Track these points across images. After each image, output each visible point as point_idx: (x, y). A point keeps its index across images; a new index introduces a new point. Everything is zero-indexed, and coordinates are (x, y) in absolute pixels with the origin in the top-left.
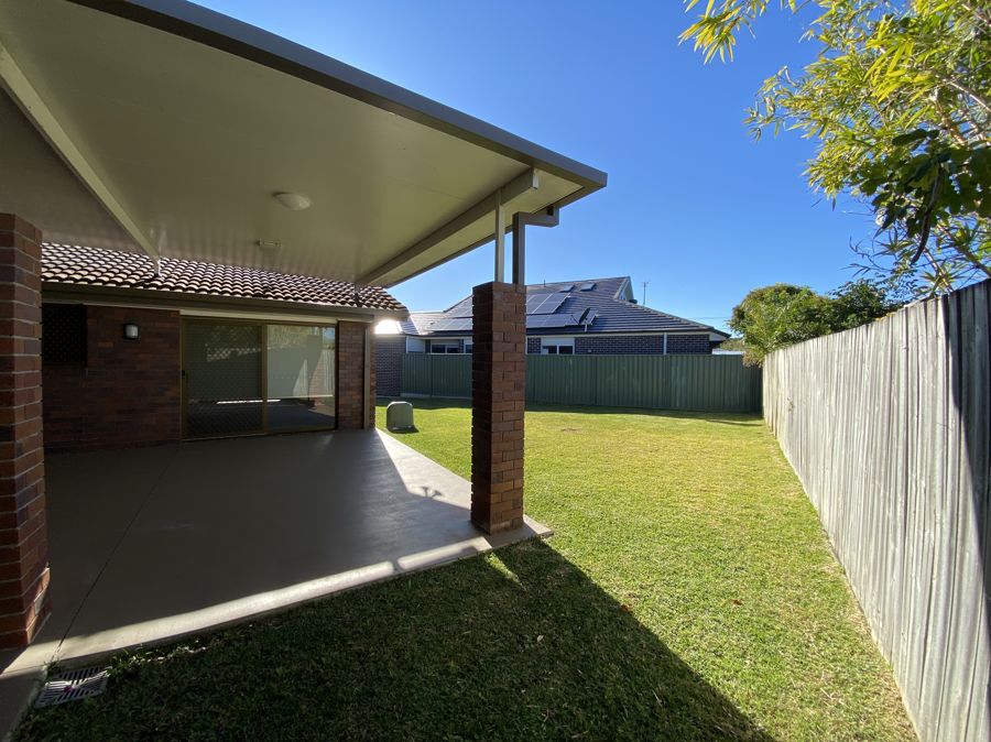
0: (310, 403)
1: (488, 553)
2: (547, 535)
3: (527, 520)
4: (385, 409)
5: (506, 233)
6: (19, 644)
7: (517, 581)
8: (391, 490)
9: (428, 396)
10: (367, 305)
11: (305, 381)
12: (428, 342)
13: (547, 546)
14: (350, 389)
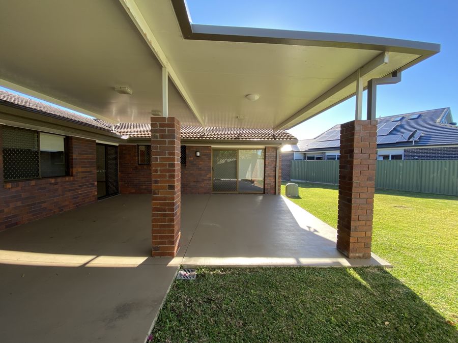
0: (252, 182)
1: (349, 268)
2: (389, 267)
3: (373, 255)
4: (285, 186)
5: (363, 91)
6: (172, 256)
7: (369, 287)
8: (292, 225)
9: (304, 181)
10: (279, 139)
11: (250, 172)
12: (305, 154)
13: (389, 273)
14: (270, 176)
